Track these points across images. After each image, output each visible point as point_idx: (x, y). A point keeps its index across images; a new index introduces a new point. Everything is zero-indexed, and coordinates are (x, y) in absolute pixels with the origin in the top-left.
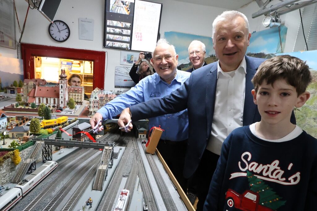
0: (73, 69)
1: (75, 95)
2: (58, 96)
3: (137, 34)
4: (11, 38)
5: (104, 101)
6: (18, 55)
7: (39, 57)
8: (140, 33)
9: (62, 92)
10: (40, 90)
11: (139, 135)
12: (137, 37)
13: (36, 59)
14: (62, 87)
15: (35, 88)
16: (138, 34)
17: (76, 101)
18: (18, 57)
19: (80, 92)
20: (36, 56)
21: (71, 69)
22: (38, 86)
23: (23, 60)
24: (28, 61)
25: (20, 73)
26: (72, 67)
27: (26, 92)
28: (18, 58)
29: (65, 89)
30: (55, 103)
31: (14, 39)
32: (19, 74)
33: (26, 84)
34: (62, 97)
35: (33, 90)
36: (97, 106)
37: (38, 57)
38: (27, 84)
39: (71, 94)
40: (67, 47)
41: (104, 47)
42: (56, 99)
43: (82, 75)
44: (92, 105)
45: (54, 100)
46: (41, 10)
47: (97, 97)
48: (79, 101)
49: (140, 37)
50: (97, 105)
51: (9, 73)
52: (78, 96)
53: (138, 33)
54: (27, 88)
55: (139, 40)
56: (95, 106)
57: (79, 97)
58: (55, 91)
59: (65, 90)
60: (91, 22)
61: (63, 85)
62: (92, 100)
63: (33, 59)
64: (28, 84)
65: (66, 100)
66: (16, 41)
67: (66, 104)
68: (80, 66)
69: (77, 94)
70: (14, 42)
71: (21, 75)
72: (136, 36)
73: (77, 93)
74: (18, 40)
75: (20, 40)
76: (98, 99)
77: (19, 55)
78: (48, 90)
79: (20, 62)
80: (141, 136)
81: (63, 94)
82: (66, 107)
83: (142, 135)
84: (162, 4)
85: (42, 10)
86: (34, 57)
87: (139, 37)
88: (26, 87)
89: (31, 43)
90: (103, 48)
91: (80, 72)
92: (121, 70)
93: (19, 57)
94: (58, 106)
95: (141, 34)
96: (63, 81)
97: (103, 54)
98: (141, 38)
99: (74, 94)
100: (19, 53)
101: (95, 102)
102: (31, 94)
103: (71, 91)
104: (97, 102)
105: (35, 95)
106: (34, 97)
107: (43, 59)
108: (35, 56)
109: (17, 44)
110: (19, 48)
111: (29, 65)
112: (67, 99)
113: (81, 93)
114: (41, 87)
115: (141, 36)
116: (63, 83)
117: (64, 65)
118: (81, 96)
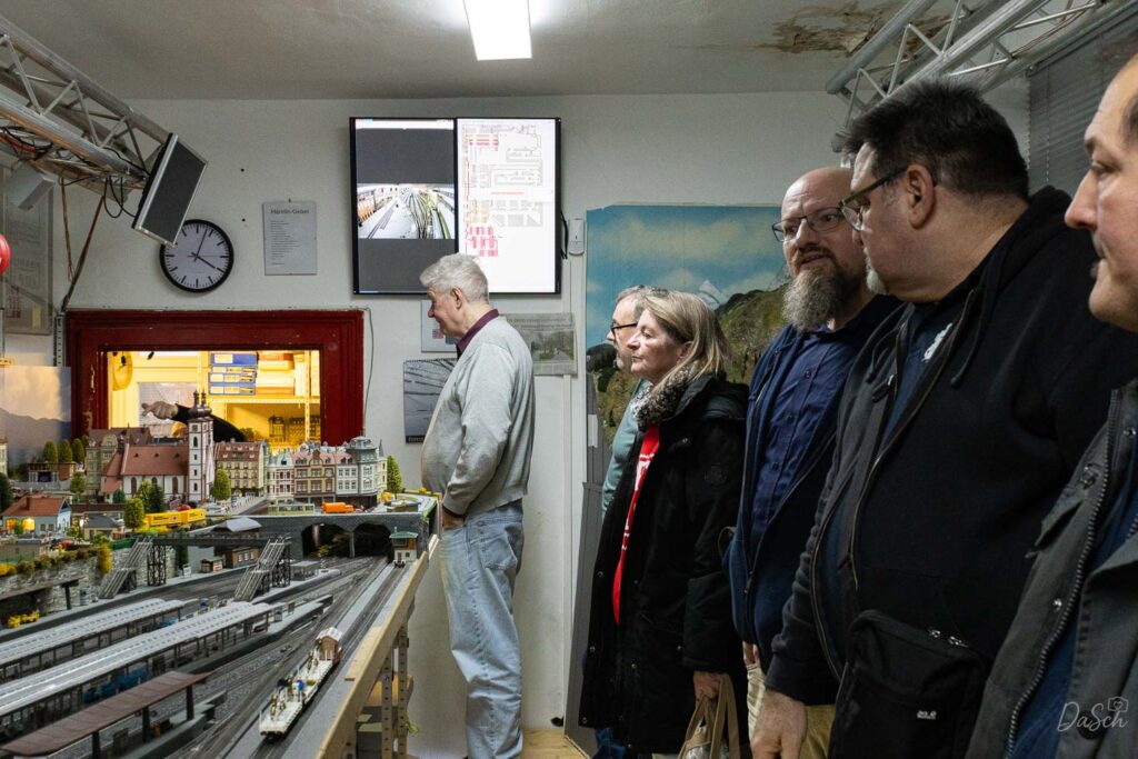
0: (261, 381)
1: (237, 468)
2: (183, 468)
3: (474, 234)
4: (38, 300)
5: (309, 469)
6: (55, 354)
7: (125, 354)
8: (486, 231)
9: (196, 458)
10: (137, 455)
11: (396, 552)
12: (479, 245)
13: (114, 361)
14: (196, 440)
15: (121, 451)
16: (478, 233)
17: (241, 487)
18: (55, 360)
19: (252, 457)
20: (115, 350)
21: (252, 381)
22: (131, 445)
23: (72, 370)
24: (90, 368)
25: (59, 418)
26: (258, 372)
27: (95, 469)
28: (55, 365)
29: (204, 448)
30: (175, 490)
31: (47, 300)
32: (57, 420)
33: (94, 444)
34: (196, 472)
35: (118, 456)
36: (288, 486)
37: (120, 354)
38: (99, 444)
39: (225, 465)
40: (225, 309)
41: (358, 293)
42: (180, 480)
43: (303, 405)
44: (273, 482)
45: (175, 482)
46: (140, 228)
47: (286, 459)
48: (250, 487)
49: (487, 243)
50: (290, 483)
51: (29, 419)
52: (246, 468)
53: (478, 229)
54: (99, 454)
55: (486, 254)
56: (282, 486)
57: (250, 474)
58: (177, 456)
59: (204, 452)
60: (306, 212)
61: (198, 436)
62: (274, 470)
63: (105, 362)
64: (101, 442)
65: (208, 482)
66: (51, 307)
67: (208, 493)
68: (293, 367)
69: (242, 465)
70: (47, 309)
71: (62, 423)
72: (474, 239)
73: (242, 460)
74: (58, 303)
75: (65, 301)
76: (290, 464)
77: (60, 353)
78: (157, 455)
79: (61, 376)
80: (400, 555)
81: (198, 461)
82: (208, 501)
83: (404, 552)
84: (557, 119)
85: (144, 226)
86: (110, 354)
87: (483, 243)
88: (95, 453)
89: (101, 307)
90: (353, 298)
91: (293, 391)
92: (424, 374)
93: (60, 360)
94: (184, 497)
95: (490, 230)
96: (199, 425)
97: (355, 318)
98: (492, 246)
99: (233, 465)
100: (60, 347)
101: (282, 475)
102: (112, 470)
103: (225, 456)
104: (288, 474)
105: (123, 472)
106: (120, 477)
107: (138, 357)
108: (110, 350)
109: (54, 314)
110: (61, 328)
111: (93, 386)
112: (211, 478)
113: (256, 460)
114: (137, 450)
115: (493, 240)
116: (199, 430)
117: (223, 370)
118: (256, 468)
